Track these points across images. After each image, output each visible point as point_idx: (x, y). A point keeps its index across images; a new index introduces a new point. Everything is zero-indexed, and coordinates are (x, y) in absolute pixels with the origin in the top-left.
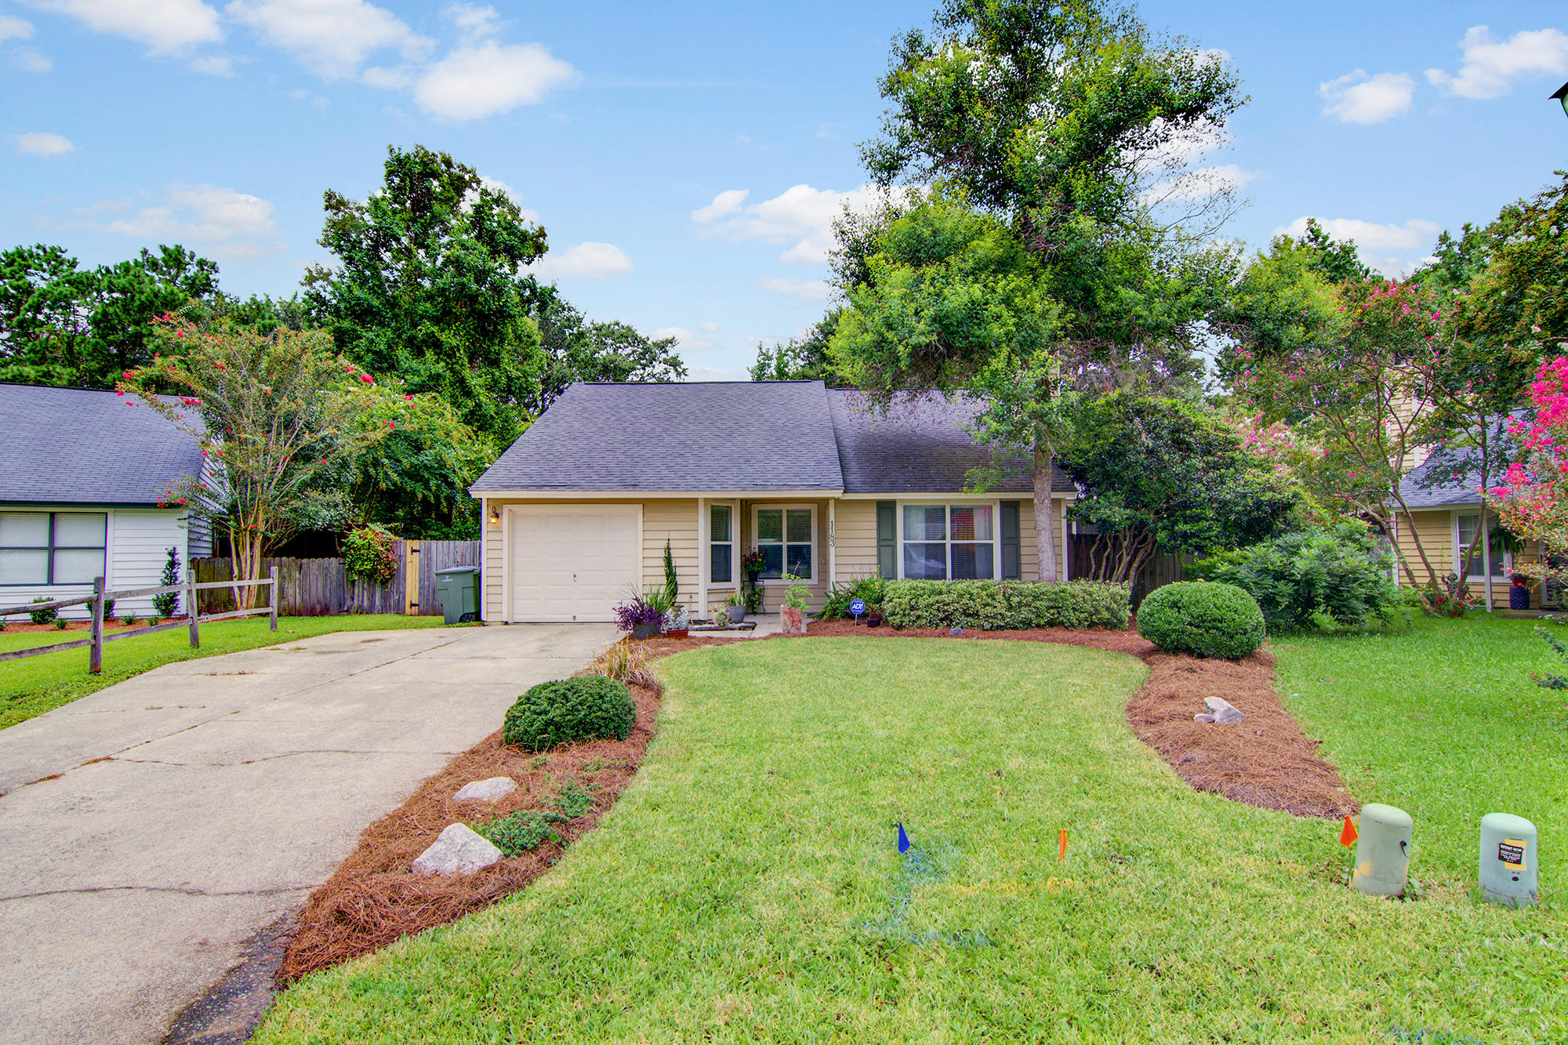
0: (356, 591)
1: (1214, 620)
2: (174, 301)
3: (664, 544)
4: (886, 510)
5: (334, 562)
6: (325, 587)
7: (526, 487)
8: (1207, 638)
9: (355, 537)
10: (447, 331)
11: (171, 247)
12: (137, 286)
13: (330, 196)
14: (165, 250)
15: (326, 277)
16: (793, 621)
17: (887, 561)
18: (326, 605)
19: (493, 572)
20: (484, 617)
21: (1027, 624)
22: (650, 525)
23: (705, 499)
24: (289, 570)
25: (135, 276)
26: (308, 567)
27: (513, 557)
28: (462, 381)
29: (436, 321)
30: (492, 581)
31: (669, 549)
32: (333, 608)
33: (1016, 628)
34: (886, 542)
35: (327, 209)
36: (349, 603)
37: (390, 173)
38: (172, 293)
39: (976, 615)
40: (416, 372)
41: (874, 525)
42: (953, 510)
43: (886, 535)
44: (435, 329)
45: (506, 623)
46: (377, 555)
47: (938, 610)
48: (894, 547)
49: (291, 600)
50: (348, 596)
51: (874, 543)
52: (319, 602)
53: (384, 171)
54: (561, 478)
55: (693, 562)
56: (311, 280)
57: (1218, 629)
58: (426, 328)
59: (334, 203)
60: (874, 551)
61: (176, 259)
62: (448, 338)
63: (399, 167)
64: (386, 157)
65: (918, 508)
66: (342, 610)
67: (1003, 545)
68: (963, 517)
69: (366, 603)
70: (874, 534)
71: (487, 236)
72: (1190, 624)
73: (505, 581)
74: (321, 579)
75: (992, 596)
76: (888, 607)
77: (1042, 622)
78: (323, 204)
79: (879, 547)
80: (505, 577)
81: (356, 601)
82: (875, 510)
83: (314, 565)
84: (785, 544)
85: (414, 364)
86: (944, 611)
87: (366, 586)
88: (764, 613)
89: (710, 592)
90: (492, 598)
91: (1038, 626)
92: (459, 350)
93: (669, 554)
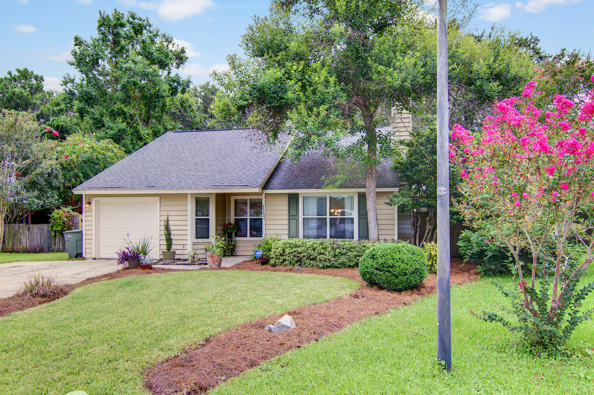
0: (57, 241)
1: (389, 267)
2: (22, 96)
3: (166, 218)
4: (293, 199)
5: (45, 225)
6: (41, 238)
7: (99, 188)
8: (384, 278)
9: (55, 214)
10: (128, 106)
11: (22, 69)
12: (5, 90)
13: (76, 39)
14: (19, 71)
15: (72, 81)
16: (213, 261)
17: (293, 228)
18: (42, 247)
19: (88, 232)
20: (84, 256)
21: (343, 265)
22: (163, 208)
23: (191, 194)
24: (23, 230)
25: (4, 85)
26: (33, 229)
27: (99, 225)
28: (137, 132)
29: (124, 102)
30: (88, 237)
31: (168, 221)
32: (46, 248)
33: (337, 267)
34: (293, 216)
35: (75, 45)
36: (53, 246)
37: (100, 26)
38: (21, 93)
39: (314, 259)
40: (112, 129)
41: (286, 207)
42: (331, 199)
43: (293, 213)
44: (123, 106)
45: (95, 259)
46: (64, 223)
47: (294, 256)
48: (297, 220)
49: (25, 245)
50: (53, 243)
51: (286, 217)
52: (38, 246)
53: (97, 25)
54: (121, 184)
55: (185, 228)
56: (65, 83)
57: (389, 272)
58: (118, 105)
59: (78, 42)
60: (287, 222)
61: (25, 75)
62: (129, 110)
63: (104, 22)
64: (98, 17)
65: (313, 197)
66: (50, 250)
67: (359, 219)
68: (337, 203)
69: (61, 247)
70: (286, 212)
71: (148, 56)
72: (376, 269)
73: (93, 237)
74: (39, 234)
75: (325, 248)
76: (272, 254)
77: (352, 264)
78: (74, 43)
79: (289, 220)
80: (94, 235)
81: (56, 245)
82: (287, 199)
83: (36, 228)
84: (248, 217)
85: (111, 124)
86: (298, 257)
87: (61, 238)
88: (236, 256)
89: (194, 244)
90: (88, 246)
91: (350, 266)
92: (135, 116)
93: (168, 224)
